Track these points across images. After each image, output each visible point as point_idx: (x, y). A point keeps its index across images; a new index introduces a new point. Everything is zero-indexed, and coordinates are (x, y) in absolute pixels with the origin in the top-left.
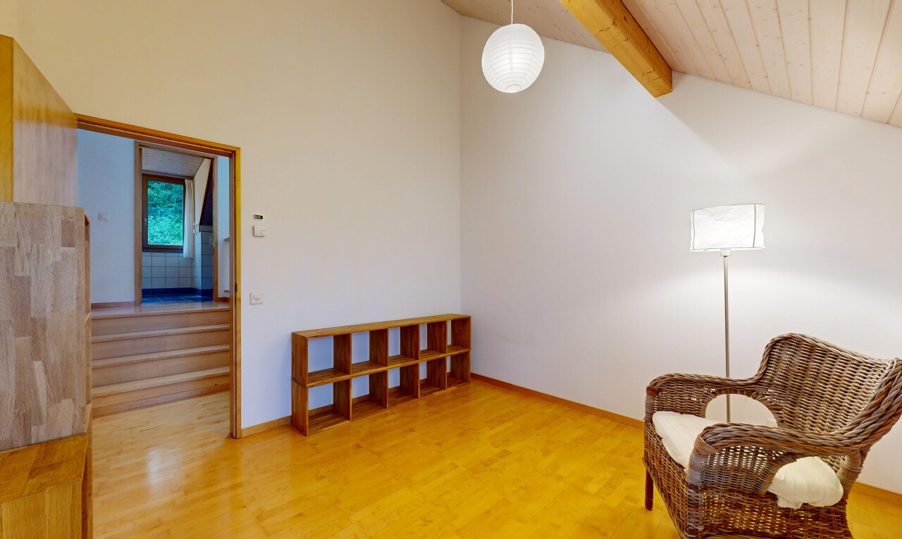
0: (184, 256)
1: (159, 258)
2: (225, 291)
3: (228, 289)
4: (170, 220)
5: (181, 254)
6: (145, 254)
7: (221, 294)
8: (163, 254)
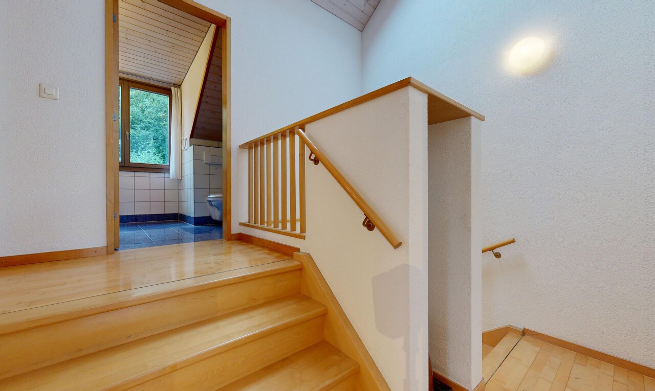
0: (171, 178)
1: (142, 178)
2: (241, 224)
3: (245, 220)
4: (148, 154)
5: (166, 175)
6: (122, 173)
7: (236, 229)
8: (147, 174)
